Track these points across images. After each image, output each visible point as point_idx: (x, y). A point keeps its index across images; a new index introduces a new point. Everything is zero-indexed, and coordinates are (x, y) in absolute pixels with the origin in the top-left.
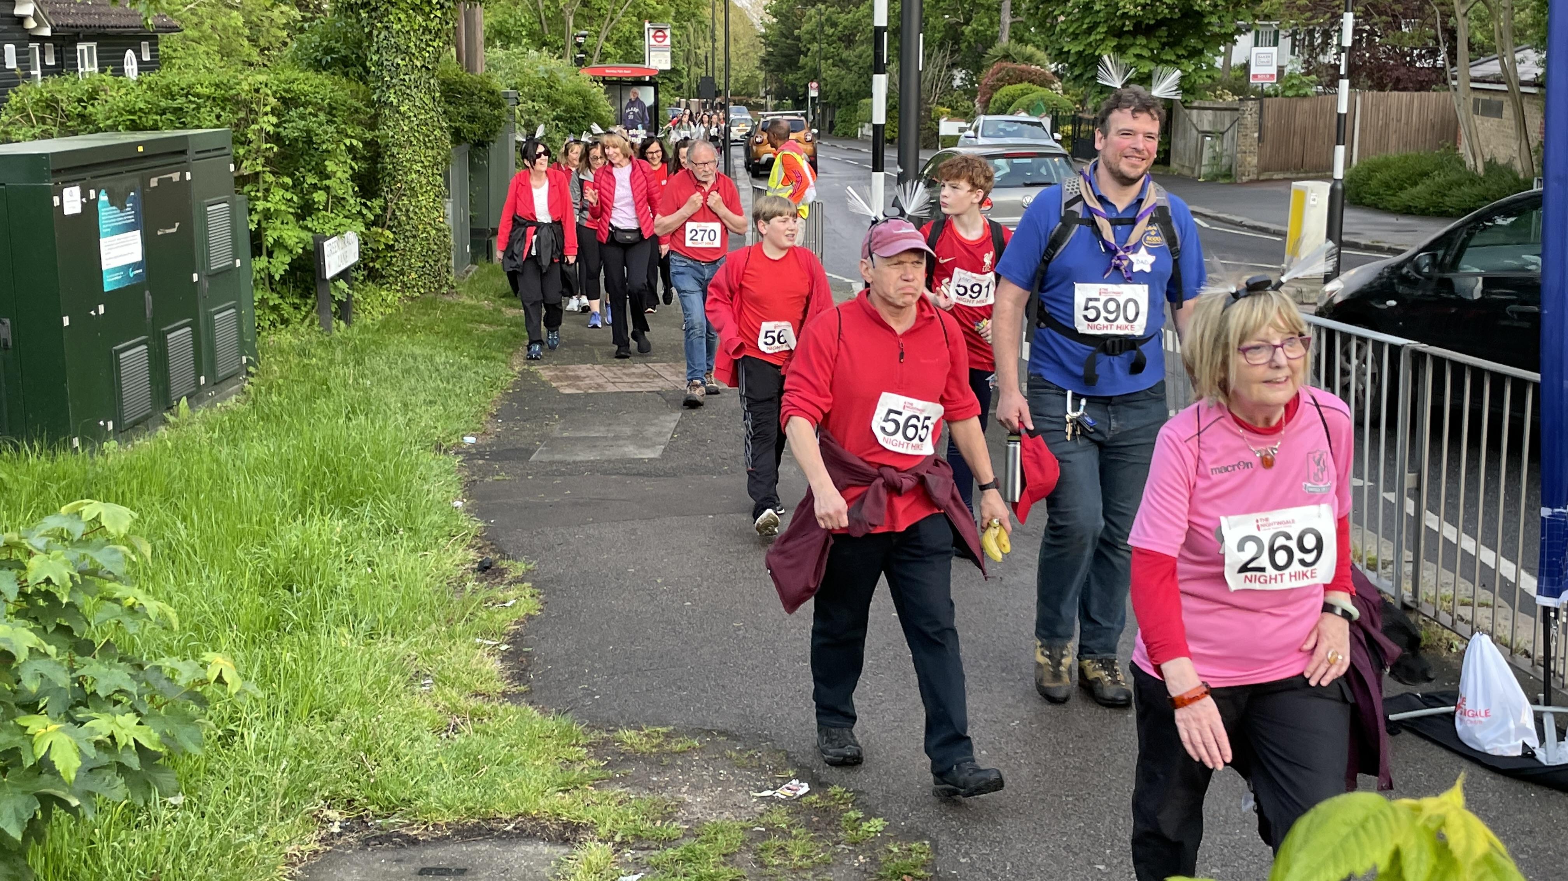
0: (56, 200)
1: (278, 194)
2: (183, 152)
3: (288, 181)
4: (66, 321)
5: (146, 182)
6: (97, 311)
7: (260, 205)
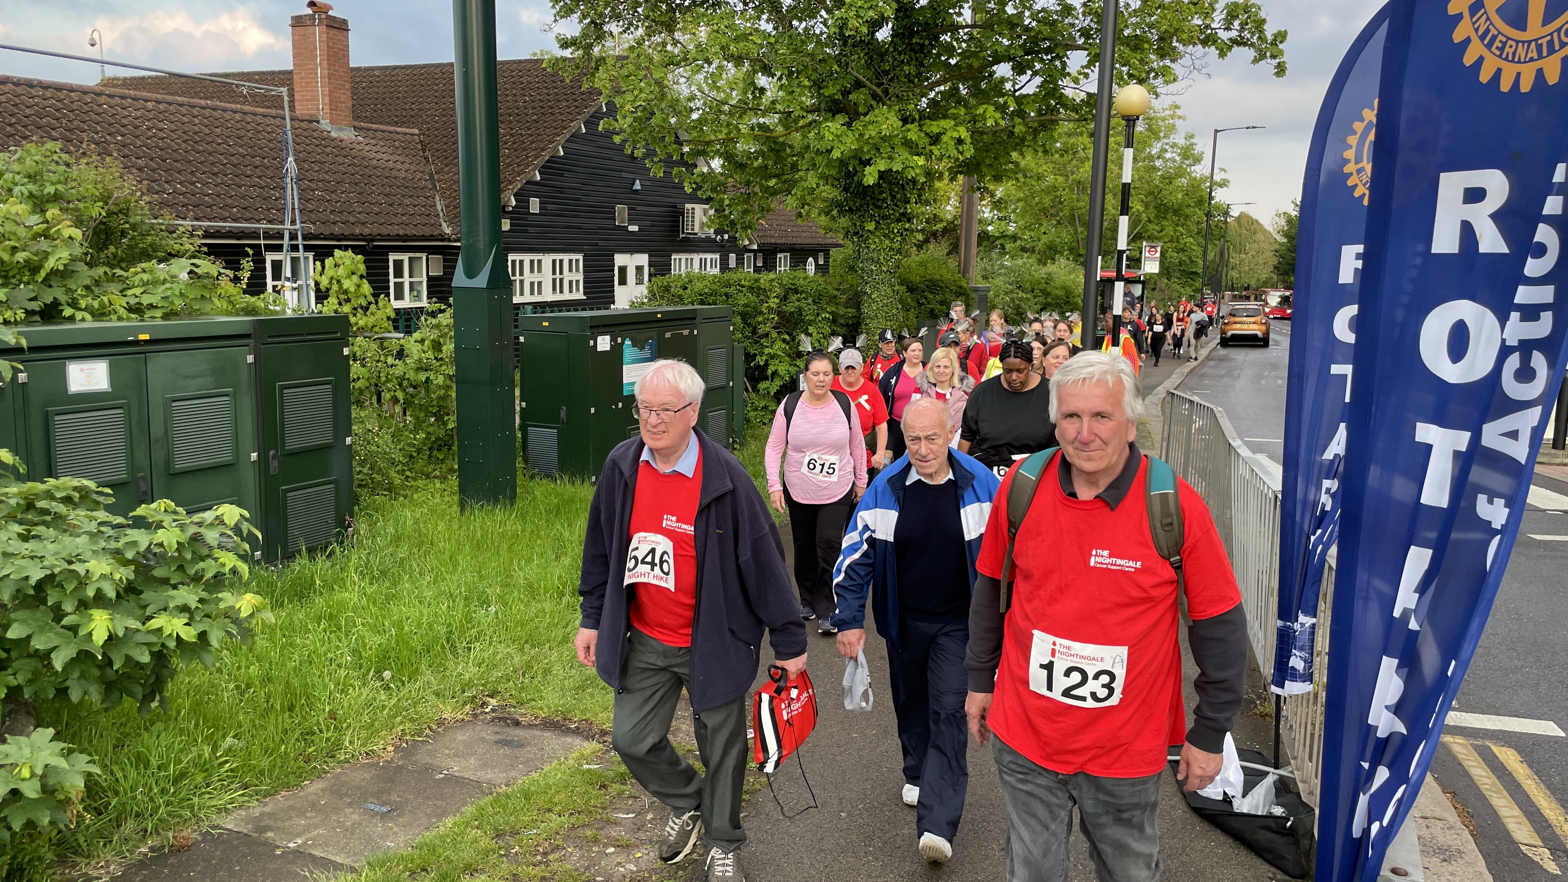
0: (592, 343)
1: (779, 344)
2: (694, 318)
3: (787, 337)
4: (593, 410)
5: (661, 336)
6: (617, 406)
7: (767, 351)
